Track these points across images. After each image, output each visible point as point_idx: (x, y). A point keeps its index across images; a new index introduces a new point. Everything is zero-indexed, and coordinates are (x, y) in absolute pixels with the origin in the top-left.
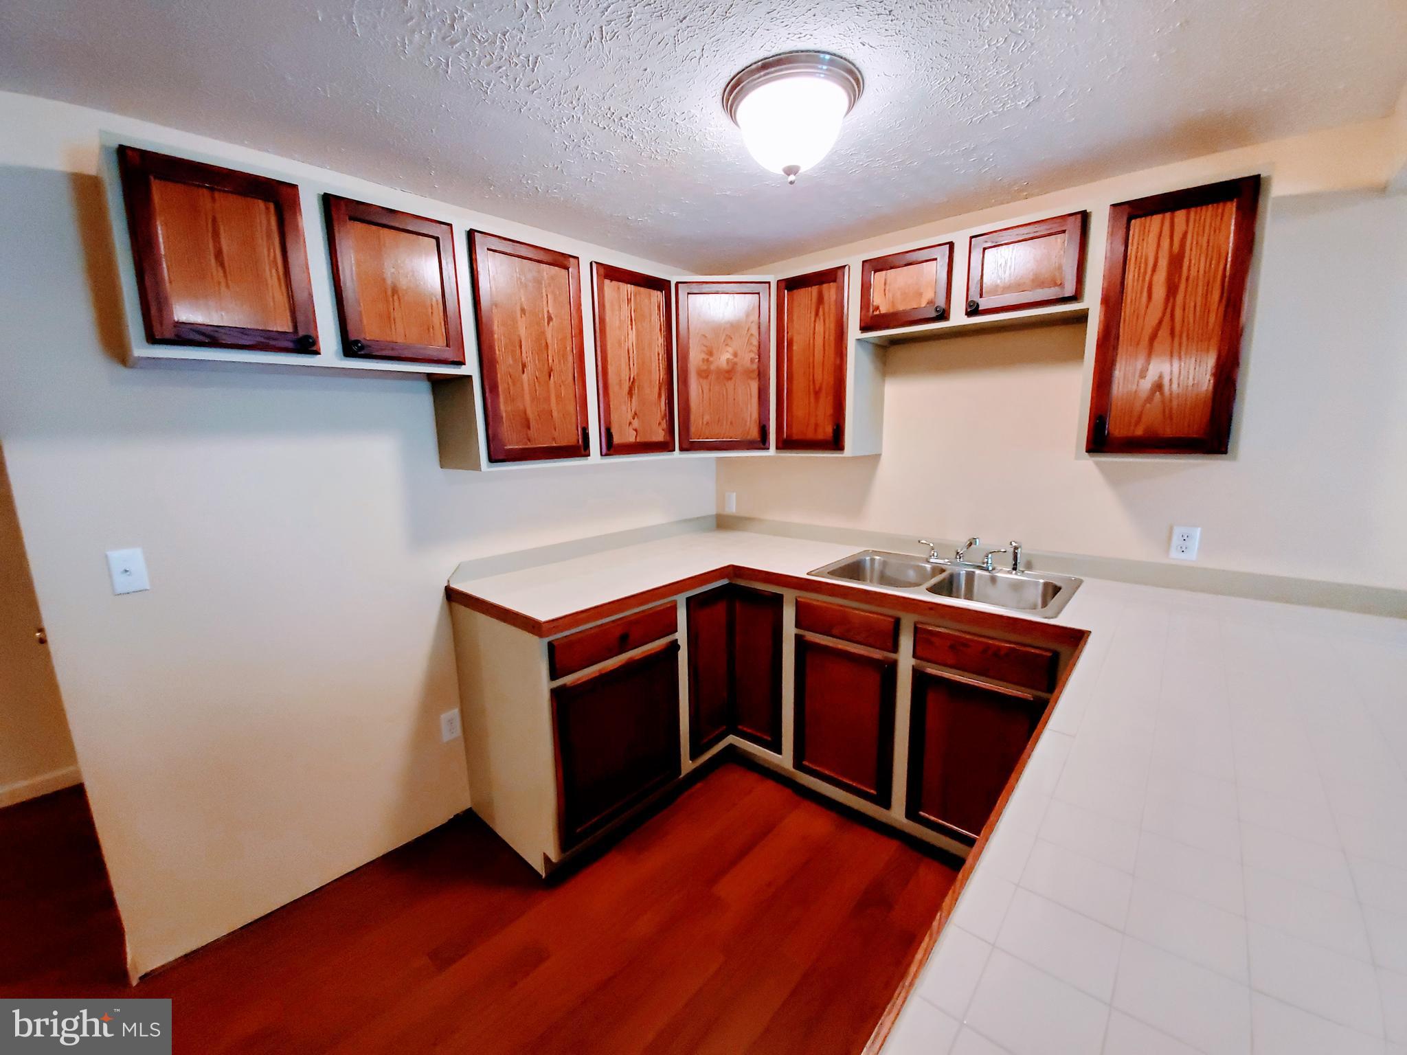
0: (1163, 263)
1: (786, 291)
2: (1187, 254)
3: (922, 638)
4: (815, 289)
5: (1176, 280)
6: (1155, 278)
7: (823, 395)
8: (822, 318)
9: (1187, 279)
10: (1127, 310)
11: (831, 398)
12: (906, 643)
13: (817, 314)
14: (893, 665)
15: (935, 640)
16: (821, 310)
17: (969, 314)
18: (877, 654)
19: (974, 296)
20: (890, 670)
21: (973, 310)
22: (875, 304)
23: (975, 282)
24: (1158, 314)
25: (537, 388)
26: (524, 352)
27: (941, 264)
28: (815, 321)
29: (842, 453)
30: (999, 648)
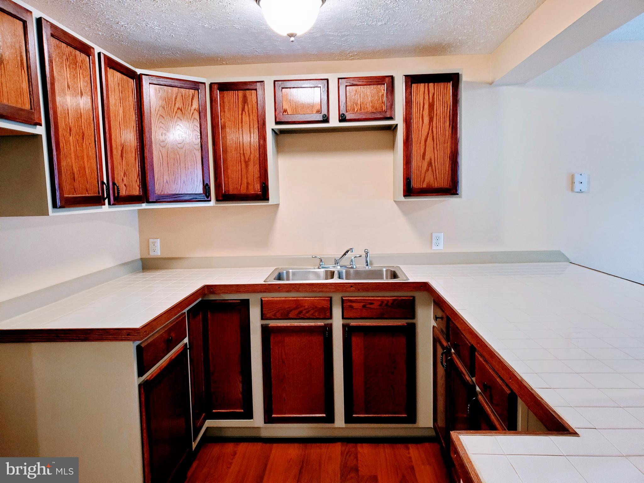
0: (426, 106)
1: (218, 91)
2: (435, 103)
3: (346, 306)
4: (241, 93)
5: (432, 115)
6: (424, 113)
7: (251, 164)
8: (247, 112)
9: (436, 115)
10: (414, 126)
11: (257, 166)
12: (337, 312)
13: (243, 110)
14: (329, 328)
15: (354, 304)
16: (246, 107)
17: (340, 121)
18: (320, 323)
19: (343, 111)
20: (327, 331)
21: (342, 119)
22: (284, 108)
23: (343, 103)
24: (427, 130)
25: (78, 148)
26: (70, 118)
27: (323, 90)
28: (242, 115)
29: (268, 202)
30: (388, 301)
